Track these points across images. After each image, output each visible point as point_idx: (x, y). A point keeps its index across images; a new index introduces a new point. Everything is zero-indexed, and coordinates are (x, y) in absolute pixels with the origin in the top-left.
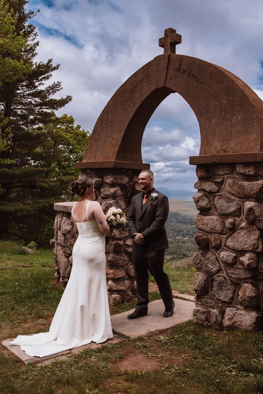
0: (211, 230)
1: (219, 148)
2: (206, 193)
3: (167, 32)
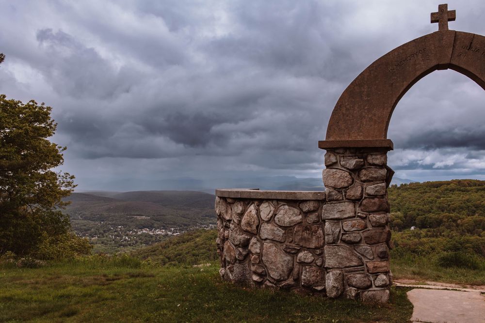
3: (443, 8)
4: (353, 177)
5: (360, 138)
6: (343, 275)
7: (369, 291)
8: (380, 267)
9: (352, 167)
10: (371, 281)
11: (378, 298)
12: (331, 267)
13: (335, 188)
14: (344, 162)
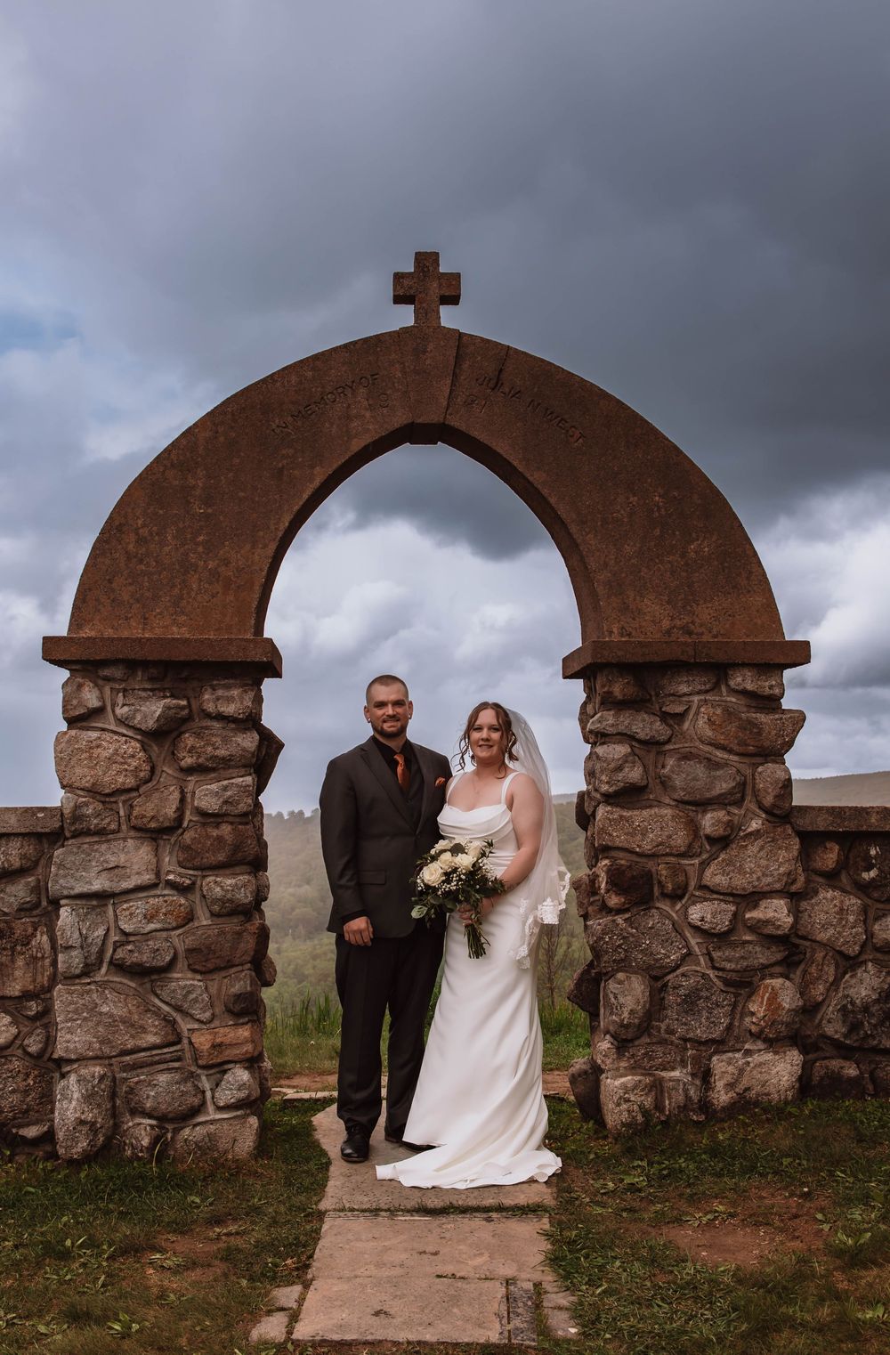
0: (654, 847)
1: (666, 624)
2: (634, 743)
3: (426, 261)
4: (154, 758)
5: (176, 632)
6: (114, 1079)
7: (195, 1126)
8: (231, 1045)
9: (151, 724)
10: (204, 1092)
11: (223, 1144)
12: (73, 1057)
13: (93, 791)
14: (126, 709)
